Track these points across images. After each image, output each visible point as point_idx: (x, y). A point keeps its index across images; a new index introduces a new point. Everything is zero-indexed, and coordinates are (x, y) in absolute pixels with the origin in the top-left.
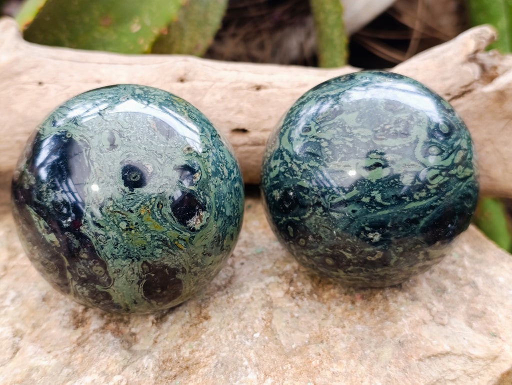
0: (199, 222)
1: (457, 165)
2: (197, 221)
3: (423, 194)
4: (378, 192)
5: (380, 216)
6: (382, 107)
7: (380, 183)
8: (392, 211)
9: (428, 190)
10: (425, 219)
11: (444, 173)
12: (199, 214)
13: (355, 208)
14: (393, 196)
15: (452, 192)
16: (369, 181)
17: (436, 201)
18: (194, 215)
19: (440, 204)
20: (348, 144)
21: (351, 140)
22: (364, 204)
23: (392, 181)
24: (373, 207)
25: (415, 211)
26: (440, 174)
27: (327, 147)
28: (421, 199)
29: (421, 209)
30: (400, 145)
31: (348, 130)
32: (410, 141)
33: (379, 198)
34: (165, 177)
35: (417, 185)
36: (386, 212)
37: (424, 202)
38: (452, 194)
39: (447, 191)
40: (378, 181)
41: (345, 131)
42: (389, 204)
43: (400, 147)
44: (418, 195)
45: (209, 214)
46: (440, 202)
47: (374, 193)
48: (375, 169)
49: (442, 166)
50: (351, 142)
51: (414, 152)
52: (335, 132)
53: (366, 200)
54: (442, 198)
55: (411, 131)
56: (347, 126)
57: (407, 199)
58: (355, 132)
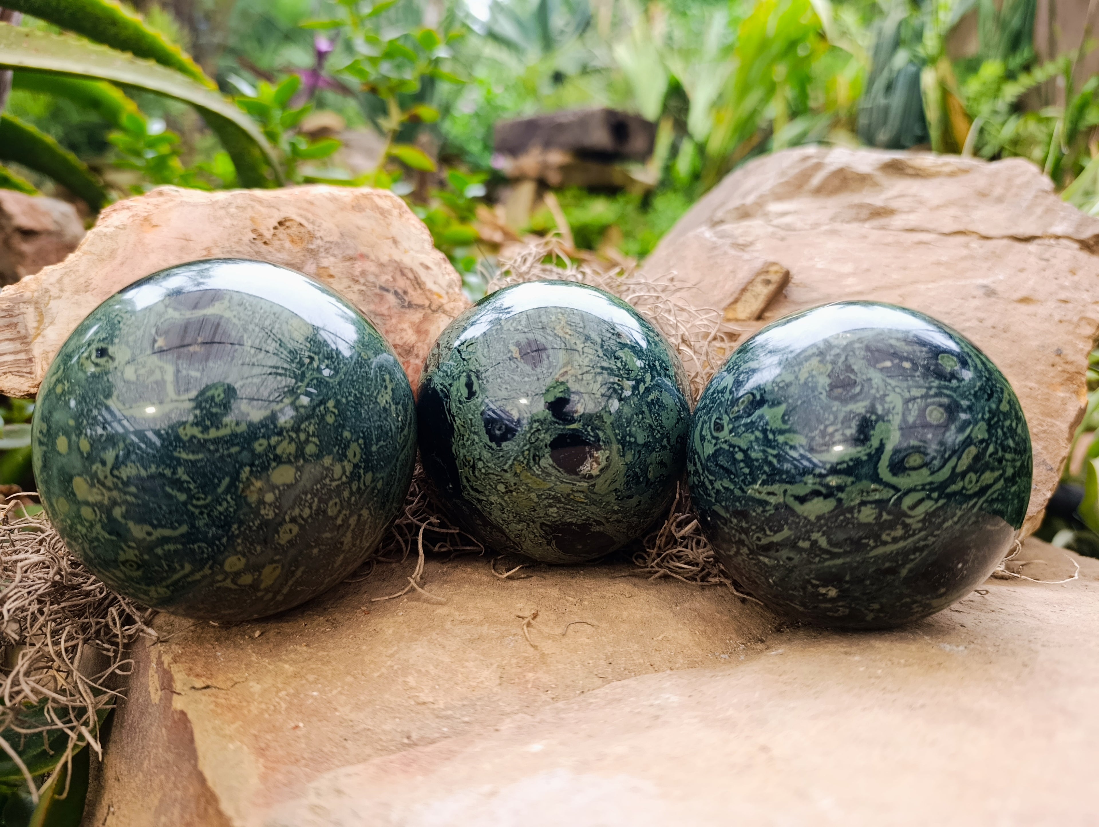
0: (595, 465)
1: (963, 475)
2: (592, 466)
3: (899, 532)
4: (820, 534)
5: (829, 567)
6: (824, 393)
7: (822, 522)
8: (848, 560)
9: (906, 526)
10: (908, 566)
11: (935, 495)
12: (592, 456)
13: (791, 555)
14: (846, 540)
15: (955, 519)
16: (806, 518)
17: (925, 539)
18: (586, 458)
19: (934, 543)
20: (770, 458)
21: (775, 452)
22: (801, 550)
23: (842, 518)
24: (816, 556)
25: (886, 557)
26: (929, 497)
27: (742, 461)
28: (895, 540)
29: (897, 553)
30: (851, 460)
31: (771, 436)
32: (868, 451)
33: (823, 542)
34: (535, 421)
35: (886, 521)
36: (839, 561)
37: (902, 544)
38: (956, 523)
39: (944, 521)
40: (819, 518)
41: (766, 437)
42: (841, 550)
43: (851, 464)
44: (888, 535)
45: (607, 452)
46: (931, 539)
47: (815, 536)
48: (811, 500)
49: (931, 483)
50: (775, 456)
51: (876, 468)
52: (752, 438)
53: (805, 544)
54: (936, 533)
55: (872, 432)
56: (769, 428)
57: (871, 543)
58: (781, 439)
